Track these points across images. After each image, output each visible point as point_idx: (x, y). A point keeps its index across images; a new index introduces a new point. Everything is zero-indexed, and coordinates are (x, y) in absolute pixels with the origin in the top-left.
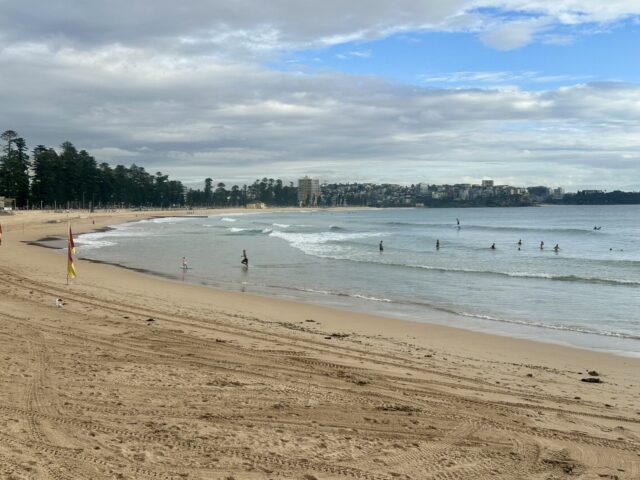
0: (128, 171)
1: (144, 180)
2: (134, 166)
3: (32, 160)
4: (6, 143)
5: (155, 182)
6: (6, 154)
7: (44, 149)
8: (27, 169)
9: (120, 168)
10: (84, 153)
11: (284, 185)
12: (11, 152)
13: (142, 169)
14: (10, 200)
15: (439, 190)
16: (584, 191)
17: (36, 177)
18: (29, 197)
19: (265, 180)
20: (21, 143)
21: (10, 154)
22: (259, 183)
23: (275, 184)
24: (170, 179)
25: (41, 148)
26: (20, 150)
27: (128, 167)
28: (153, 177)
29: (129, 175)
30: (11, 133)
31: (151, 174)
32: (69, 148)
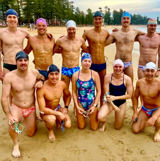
0: (137, 16)
1: (140, 18)
2: (138, 14)
4: (105, 9)
5: (143, 18)
6: (105, 12)
10: (125, 11)
12: (107, 12)
13: (140, 15)
14: (106, 23)
18: (110, 23)
20: (109, 9)
24: (147, 18)
25: (115, 11)
26: (109, 11)
27: (137, 15)
28: (143, 17)
29: (137, 17)
30: (107, 7)
31: (142, 16)
32: (121, 10)
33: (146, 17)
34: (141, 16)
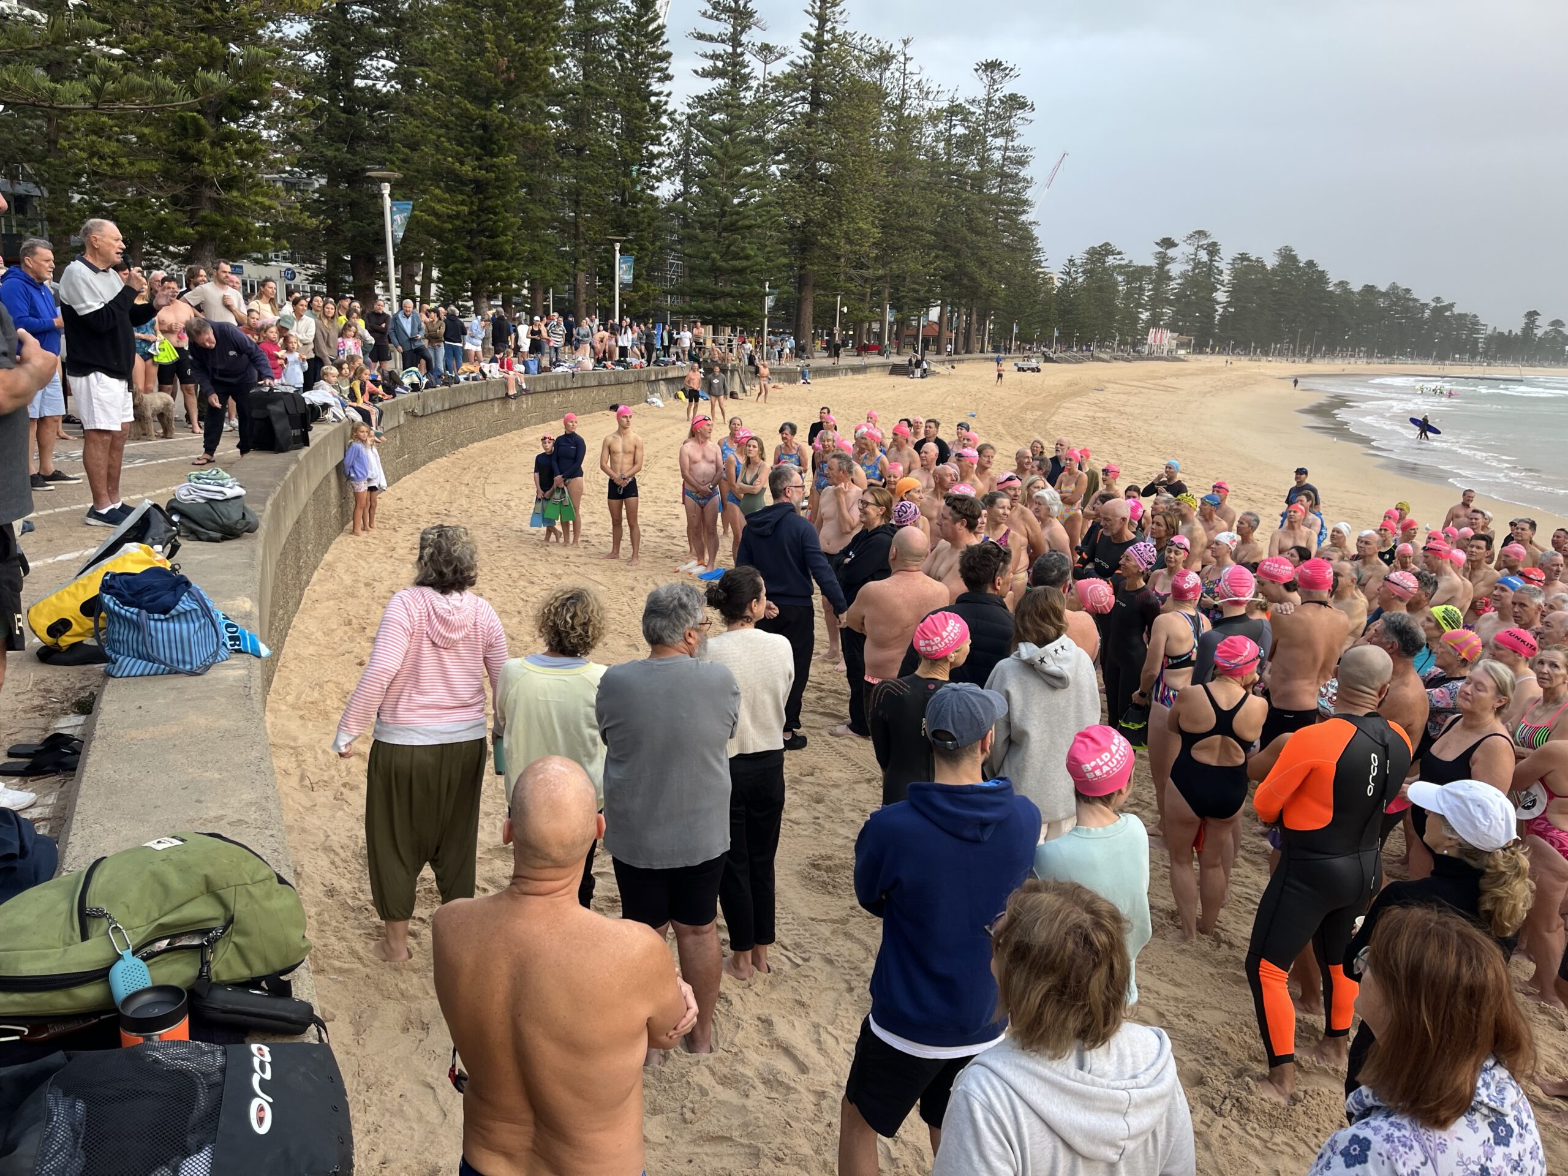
0: (1382, 294)
1: (1407, 309)
2: (1394, 287)
3: (1226, 277)
4: (1192, 250)
5: (1427, 314)
6: (1189, 268)
7: (1248, 259)
8: (1217, 290)
9: (1369, 290)
10: (1311, 264)
12: (1197, 264)
13: (1408, 291)
14: (1185, 339)
17: (1229, 304)
18: (1213, 335)
20: (1213, 250)
21: (1193, 270)
24: (1457, 310)
25: (1244, 257)
26: (1211, 261)
28: (1425, 306)
29: (1382, 303)
30: (1201, 233)
31: (1423, 301)
32: (1288, 257)
33: (1449, 307)
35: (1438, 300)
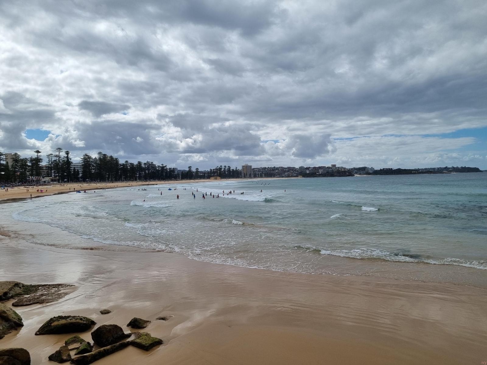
0: (145, 164)
2: (148, 162)
5: (160, 169)
11: (231, 169)
13: (152, 162)
15: (310, 169)
16: (383, 169)
19: (221, 166)
22: (218, 168)
23: (227, 168)
24: (168, 167)
28: (158, 166)
33: (166, 166)
34: (155, 165)
35: (162, 165)
